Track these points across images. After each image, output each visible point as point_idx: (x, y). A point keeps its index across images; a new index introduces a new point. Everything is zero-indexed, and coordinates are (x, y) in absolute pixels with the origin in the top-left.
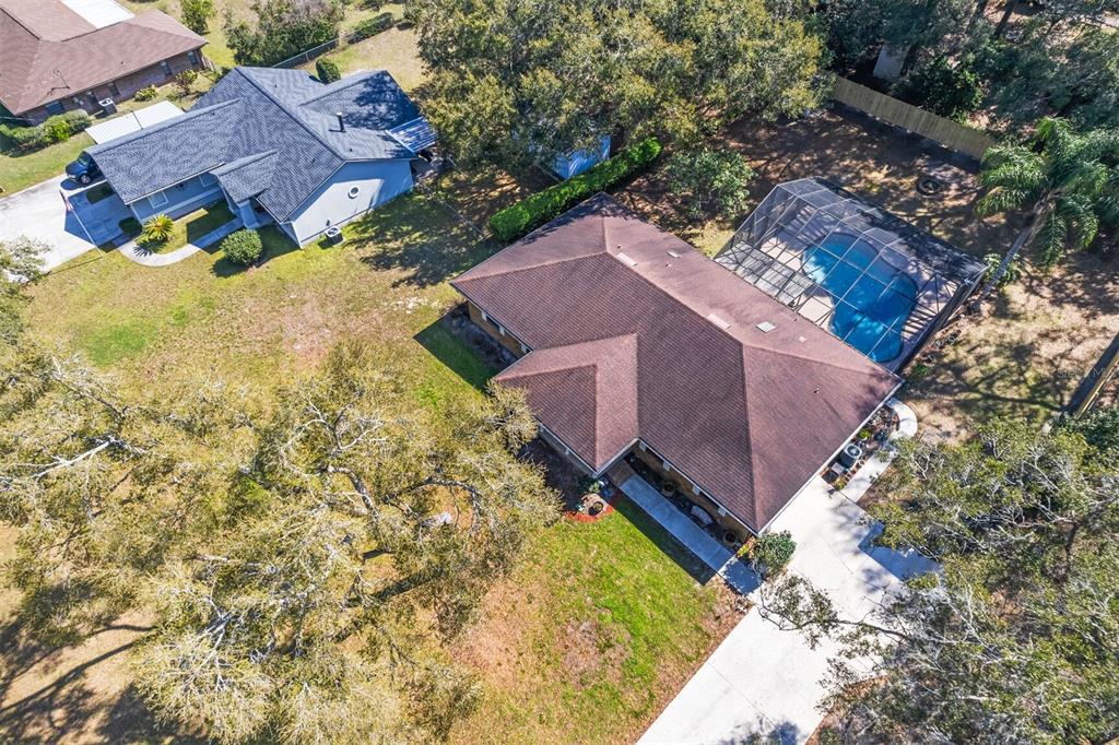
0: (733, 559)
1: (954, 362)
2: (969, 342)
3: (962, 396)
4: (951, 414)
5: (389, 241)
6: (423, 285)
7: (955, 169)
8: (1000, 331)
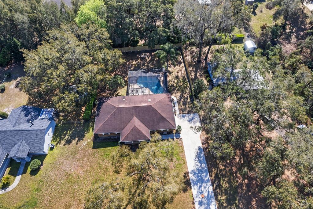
0: (174, 135)
1: (171, 85)
2: (170, 81)
3: (177, 89)
4: (178, 93)
5: (65, 138)
6: (82, 139)
7: (144, 54)
8: (172, 76)
